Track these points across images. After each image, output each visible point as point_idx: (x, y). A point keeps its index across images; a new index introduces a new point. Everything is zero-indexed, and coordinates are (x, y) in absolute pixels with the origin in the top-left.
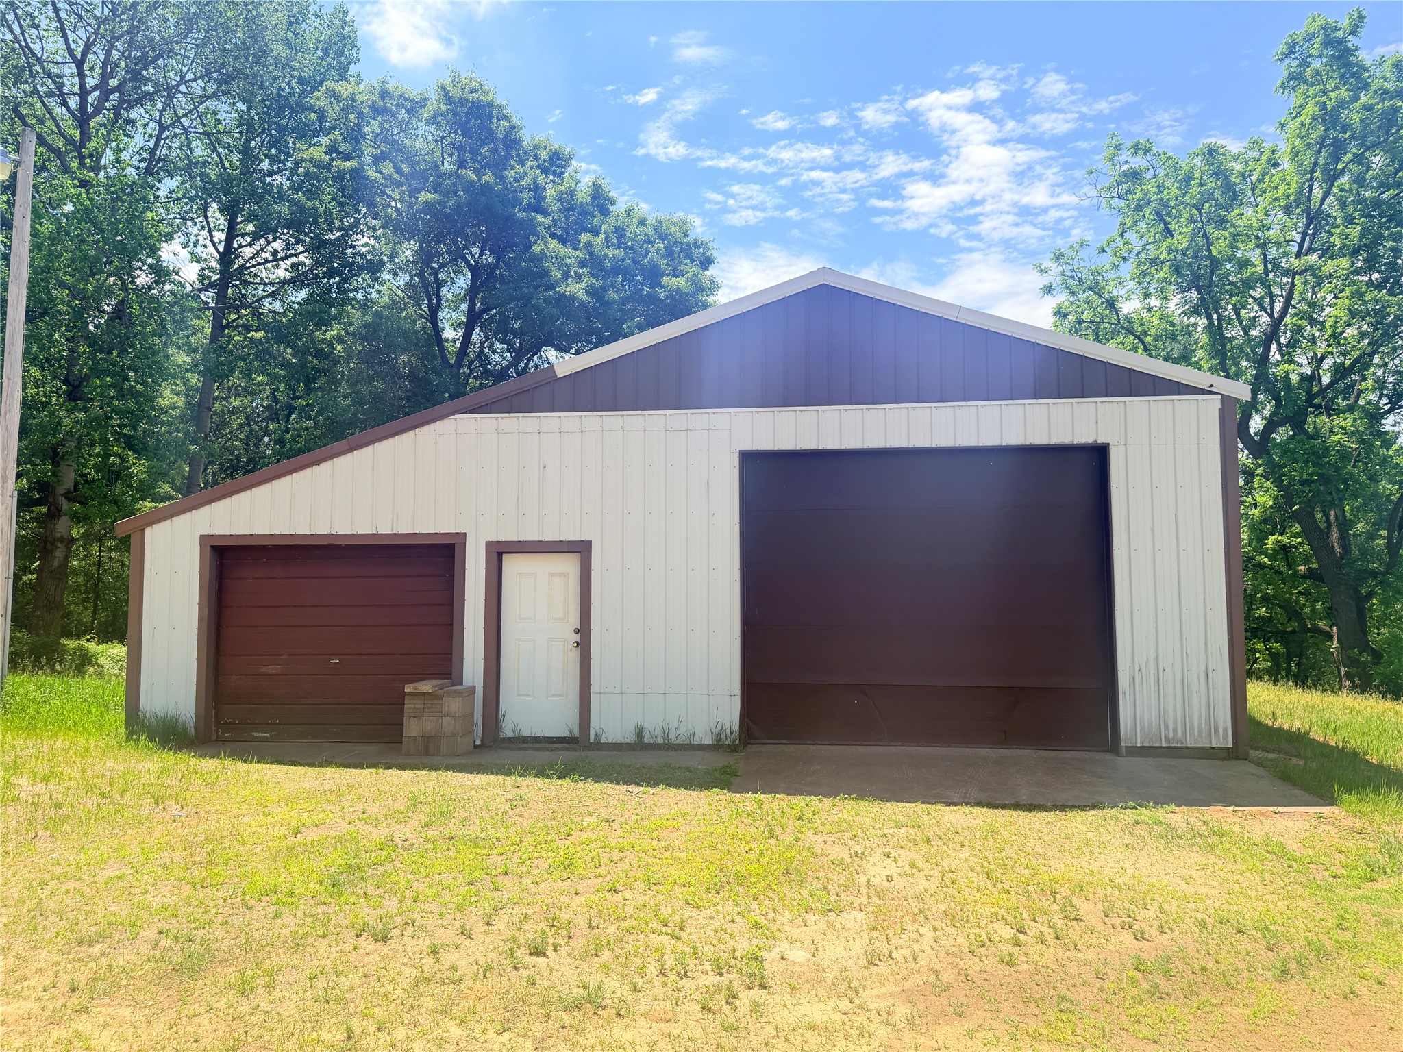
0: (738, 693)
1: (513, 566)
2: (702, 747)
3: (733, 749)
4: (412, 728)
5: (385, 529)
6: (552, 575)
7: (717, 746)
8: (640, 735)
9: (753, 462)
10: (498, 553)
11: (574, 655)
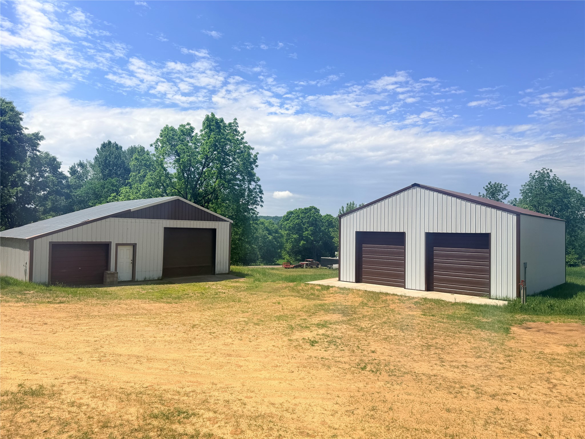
0: (162, 270)
1: (120, 248)
2: (156, 280)
3: (161, 280)
4: (108, 280)
5: (94, 240)
6: (127, 249)
7: (158, 279)
8: (145, 278)
9: (166, 229)
10: (117, 245)
11: (132, 265)
